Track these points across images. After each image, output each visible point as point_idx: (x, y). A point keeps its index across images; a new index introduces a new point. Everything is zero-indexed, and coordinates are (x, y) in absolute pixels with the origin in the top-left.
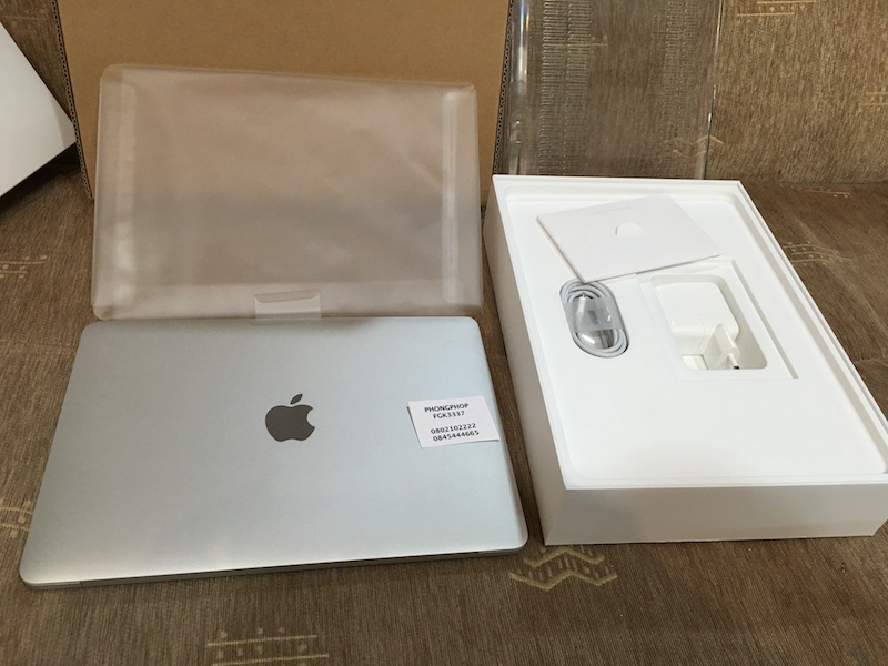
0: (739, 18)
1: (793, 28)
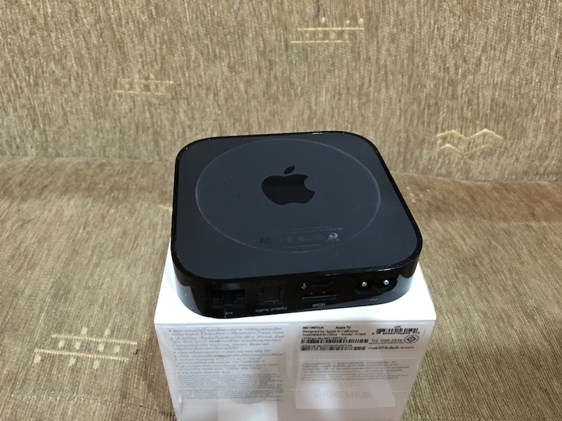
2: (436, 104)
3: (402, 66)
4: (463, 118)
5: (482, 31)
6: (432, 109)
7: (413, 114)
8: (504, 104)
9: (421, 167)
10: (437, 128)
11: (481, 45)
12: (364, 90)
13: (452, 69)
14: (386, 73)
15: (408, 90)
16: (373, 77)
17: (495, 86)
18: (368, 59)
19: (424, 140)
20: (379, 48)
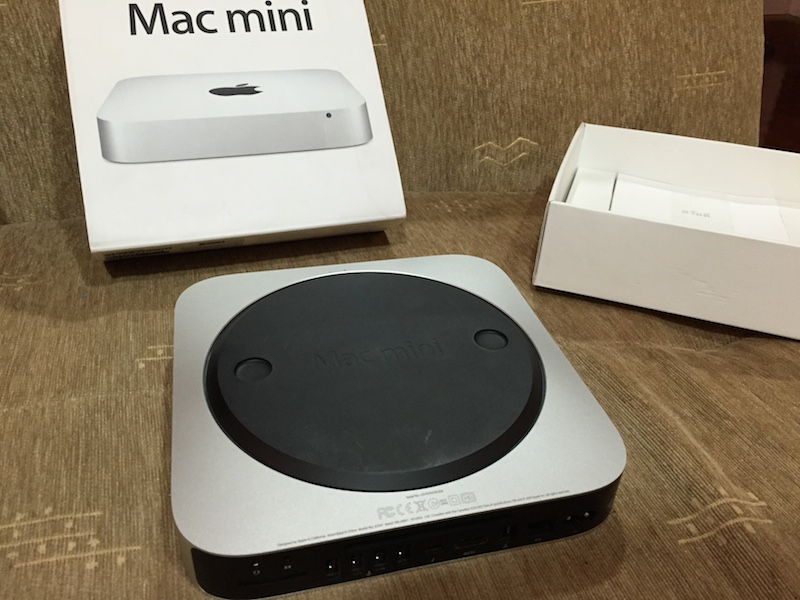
0: (524, 7)
1: (585, 13)
2: (470, 116)
3: (431, 80)
4: (497, 128)
5: (501, 39)
6: (466, 121)
7: (448, 129)
8: (533, 110)
9: (465, 185)
10: (474, 141)
11: (502, 53)
12: (397, 108)
13: (479, 79)
14: (416, 88)
15: (440, 104)
16: (404, 94)
17: (522, 92)
18: (396, 75)
19: (463, 154)
20: (404, 62)
